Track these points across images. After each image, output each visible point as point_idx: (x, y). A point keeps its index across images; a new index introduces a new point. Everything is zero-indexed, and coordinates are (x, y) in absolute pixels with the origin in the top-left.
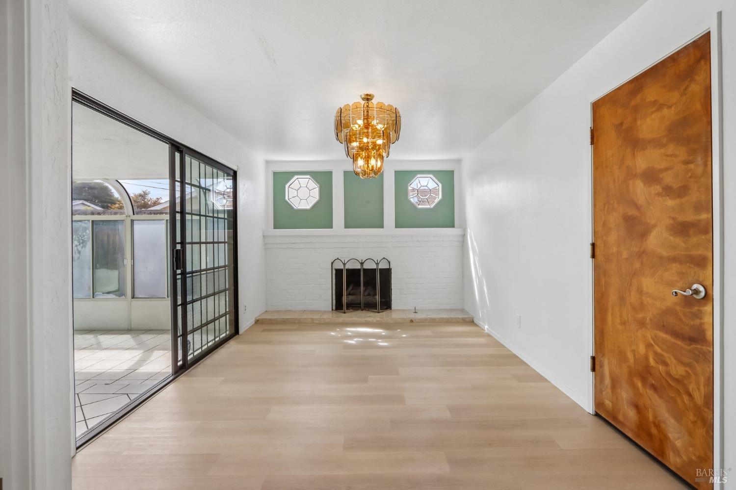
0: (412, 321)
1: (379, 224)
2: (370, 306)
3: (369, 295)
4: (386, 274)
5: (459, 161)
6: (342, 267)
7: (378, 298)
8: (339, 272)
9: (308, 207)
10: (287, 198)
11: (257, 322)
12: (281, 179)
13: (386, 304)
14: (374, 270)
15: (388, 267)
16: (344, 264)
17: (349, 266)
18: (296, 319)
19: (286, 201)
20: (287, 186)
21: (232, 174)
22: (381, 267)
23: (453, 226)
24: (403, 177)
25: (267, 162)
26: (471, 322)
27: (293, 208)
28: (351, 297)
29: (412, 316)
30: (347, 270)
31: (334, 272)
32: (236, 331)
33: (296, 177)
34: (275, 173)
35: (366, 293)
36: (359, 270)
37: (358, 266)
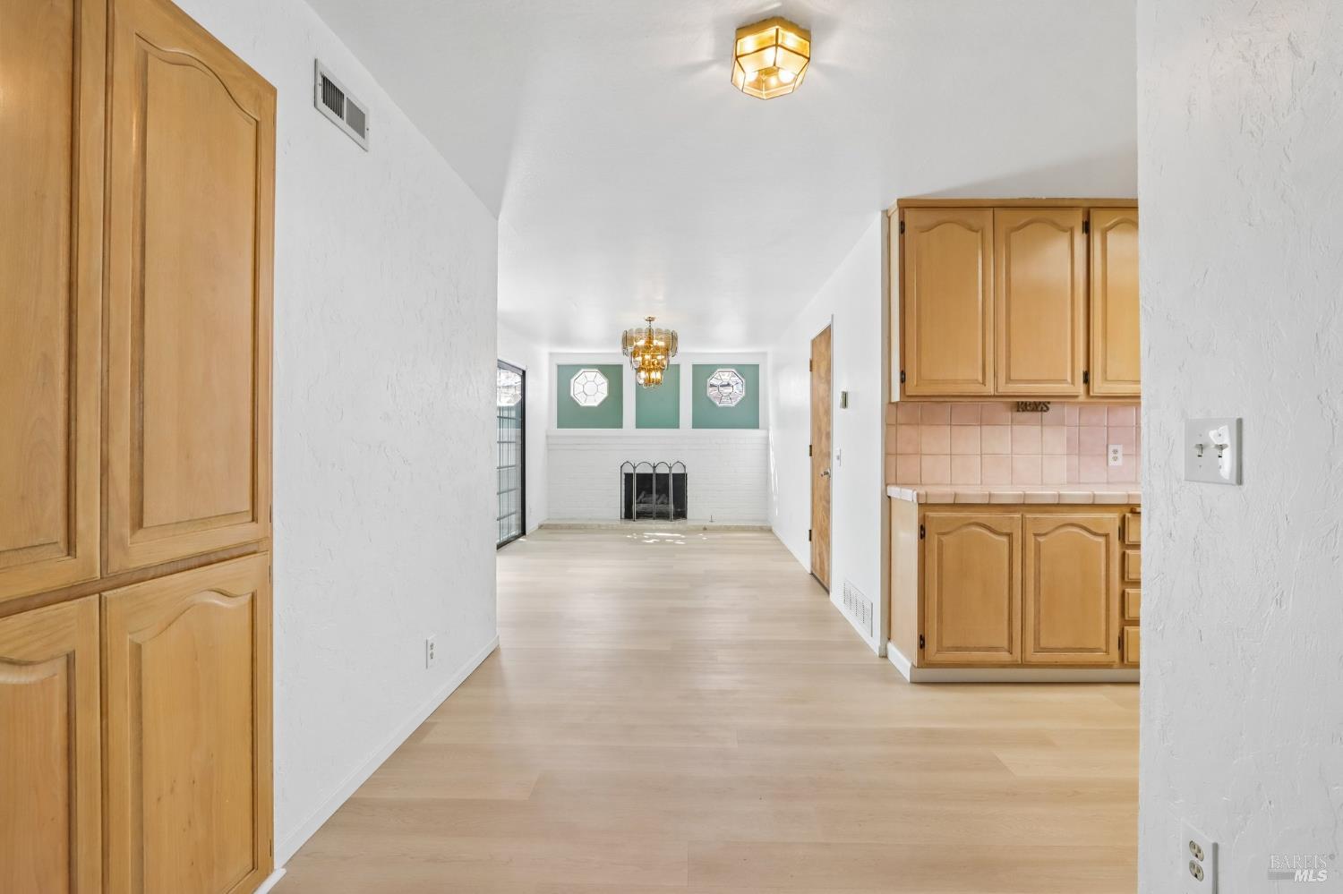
0: (705, 529)
1: (675, 424)
2: (663, 516)
3: (662, 503)
4: (681, 479)
5: (765, 354)
6: (631, 471)
7: (672, 507)
8: (629, 477)
9: (596, 404)
10: (572, 394)
11: (541, 527)
12: (566, 373)
13: (681, 514)
14: (667, 475)
15: (683, 472)
16: (635, 468)
17: (640, 470)
18: (583, 525)
19: (572, 398)
20: (572, 380)
21: (521, 374)
22: (674, 471)
23: (757, 427)
24: (702, 373)
25: (551, 354)
26: (770, 530)
27: (578, 404)
28: (642, 506)
29: (708, 524)
30: (637, 474)
31: (624, 477)
32: (523, 533)
33: (583, 370)
34: (559, 366)
35: (659, 501)
36: (651, 475)
37: (650, 471)
